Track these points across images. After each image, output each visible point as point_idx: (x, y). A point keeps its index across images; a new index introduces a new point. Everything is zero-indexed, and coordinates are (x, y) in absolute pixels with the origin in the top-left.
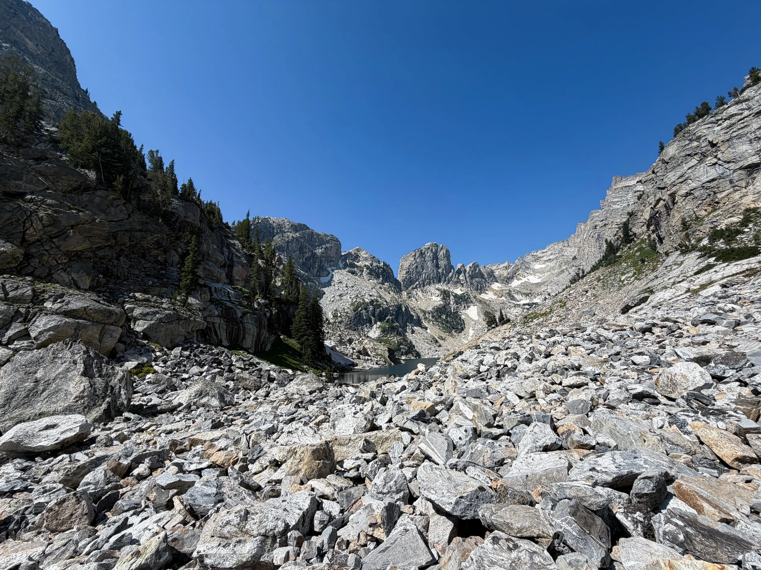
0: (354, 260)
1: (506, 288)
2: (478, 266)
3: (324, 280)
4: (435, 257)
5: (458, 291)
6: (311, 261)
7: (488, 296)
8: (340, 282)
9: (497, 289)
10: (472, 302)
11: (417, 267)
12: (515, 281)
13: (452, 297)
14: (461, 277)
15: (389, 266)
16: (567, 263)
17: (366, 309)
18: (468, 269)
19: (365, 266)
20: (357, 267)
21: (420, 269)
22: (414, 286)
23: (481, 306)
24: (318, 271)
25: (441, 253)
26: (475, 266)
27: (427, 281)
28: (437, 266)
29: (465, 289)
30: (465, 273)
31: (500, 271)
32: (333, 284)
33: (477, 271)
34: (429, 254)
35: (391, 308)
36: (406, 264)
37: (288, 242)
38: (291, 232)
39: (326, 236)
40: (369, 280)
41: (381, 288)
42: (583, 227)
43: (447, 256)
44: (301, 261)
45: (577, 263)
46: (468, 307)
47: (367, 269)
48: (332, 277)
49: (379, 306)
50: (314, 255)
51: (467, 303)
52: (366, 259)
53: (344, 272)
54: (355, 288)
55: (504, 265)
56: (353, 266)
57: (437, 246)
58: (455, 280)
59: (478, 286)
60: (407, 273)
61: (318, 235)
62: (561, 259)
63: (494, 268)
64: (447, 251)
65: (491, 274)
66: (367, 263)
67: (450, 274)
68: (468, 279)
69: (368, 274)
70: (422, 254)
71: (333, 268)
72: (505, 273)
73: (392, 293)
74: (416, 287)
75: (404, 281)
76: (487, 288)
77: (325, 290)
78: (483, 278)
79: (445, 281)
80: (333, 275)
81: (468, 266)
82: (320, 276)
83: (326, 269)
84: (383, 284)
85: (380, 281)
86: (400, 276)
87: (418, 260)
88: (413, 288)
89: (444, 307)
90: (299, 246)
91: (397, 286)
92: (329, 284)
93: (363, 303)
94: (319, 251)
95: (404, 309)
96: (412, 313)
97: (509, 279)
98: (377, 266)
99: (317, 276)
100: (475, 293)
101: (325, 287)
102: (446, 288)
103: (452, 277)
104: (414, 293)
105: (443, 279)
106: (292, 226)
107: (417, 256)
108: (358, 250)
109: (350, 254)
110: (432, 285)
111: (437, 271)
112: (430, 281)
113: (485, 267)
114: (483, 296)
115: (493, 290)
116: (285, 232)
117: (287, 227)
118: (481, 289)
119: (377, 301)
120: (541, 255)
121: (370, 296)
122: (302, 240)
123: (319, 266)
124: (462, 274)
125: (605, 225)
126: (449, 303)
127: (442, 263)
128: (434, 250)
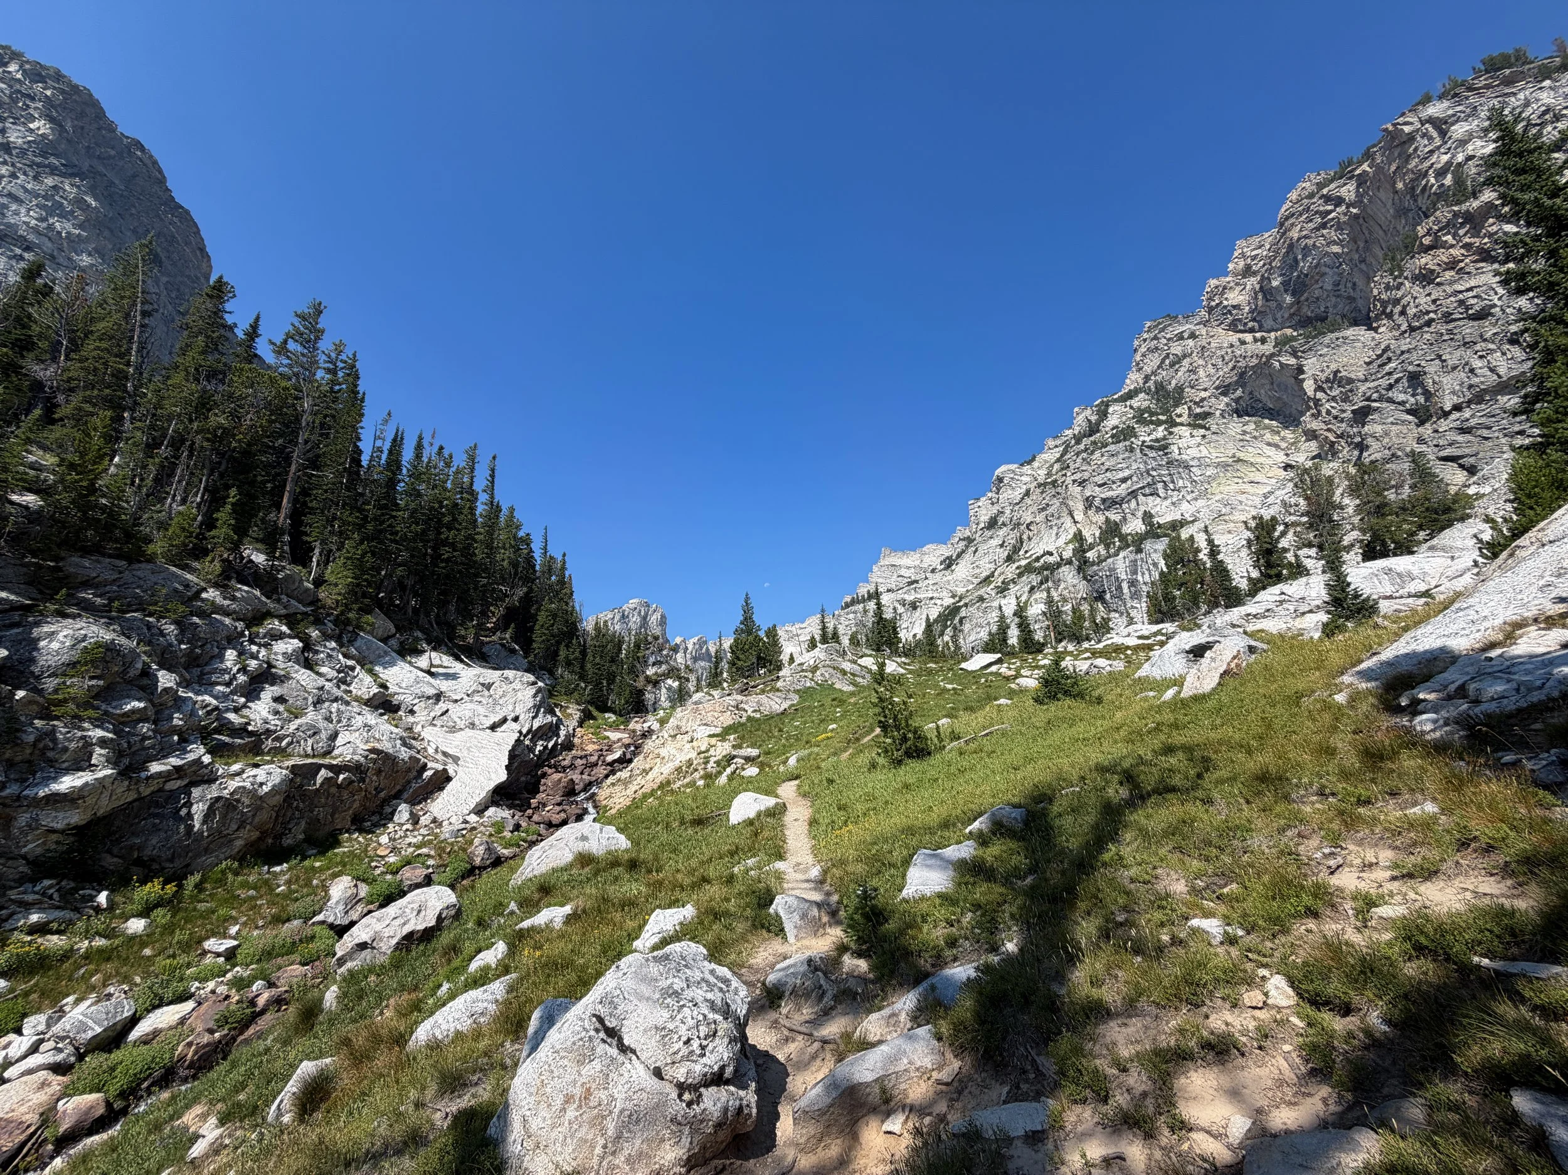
2: (705, 642)
4: (644, 623)
14: (680, 659)
18: (690, 647)
25: (654, 619)
26: (702, 642)
30: (685, 653)
33: (704, 650)
34: (635, 618)
43: (663, 621)
57: (647, 605)
64: (663, 616)
68: (689, 663)
70: (624, 617)
78: (712, 662)
81: (692, 641)
87: (617, 627)
107: (616, 620)
113: (715, 644)
124: (682, 654)
128: (643, 613)
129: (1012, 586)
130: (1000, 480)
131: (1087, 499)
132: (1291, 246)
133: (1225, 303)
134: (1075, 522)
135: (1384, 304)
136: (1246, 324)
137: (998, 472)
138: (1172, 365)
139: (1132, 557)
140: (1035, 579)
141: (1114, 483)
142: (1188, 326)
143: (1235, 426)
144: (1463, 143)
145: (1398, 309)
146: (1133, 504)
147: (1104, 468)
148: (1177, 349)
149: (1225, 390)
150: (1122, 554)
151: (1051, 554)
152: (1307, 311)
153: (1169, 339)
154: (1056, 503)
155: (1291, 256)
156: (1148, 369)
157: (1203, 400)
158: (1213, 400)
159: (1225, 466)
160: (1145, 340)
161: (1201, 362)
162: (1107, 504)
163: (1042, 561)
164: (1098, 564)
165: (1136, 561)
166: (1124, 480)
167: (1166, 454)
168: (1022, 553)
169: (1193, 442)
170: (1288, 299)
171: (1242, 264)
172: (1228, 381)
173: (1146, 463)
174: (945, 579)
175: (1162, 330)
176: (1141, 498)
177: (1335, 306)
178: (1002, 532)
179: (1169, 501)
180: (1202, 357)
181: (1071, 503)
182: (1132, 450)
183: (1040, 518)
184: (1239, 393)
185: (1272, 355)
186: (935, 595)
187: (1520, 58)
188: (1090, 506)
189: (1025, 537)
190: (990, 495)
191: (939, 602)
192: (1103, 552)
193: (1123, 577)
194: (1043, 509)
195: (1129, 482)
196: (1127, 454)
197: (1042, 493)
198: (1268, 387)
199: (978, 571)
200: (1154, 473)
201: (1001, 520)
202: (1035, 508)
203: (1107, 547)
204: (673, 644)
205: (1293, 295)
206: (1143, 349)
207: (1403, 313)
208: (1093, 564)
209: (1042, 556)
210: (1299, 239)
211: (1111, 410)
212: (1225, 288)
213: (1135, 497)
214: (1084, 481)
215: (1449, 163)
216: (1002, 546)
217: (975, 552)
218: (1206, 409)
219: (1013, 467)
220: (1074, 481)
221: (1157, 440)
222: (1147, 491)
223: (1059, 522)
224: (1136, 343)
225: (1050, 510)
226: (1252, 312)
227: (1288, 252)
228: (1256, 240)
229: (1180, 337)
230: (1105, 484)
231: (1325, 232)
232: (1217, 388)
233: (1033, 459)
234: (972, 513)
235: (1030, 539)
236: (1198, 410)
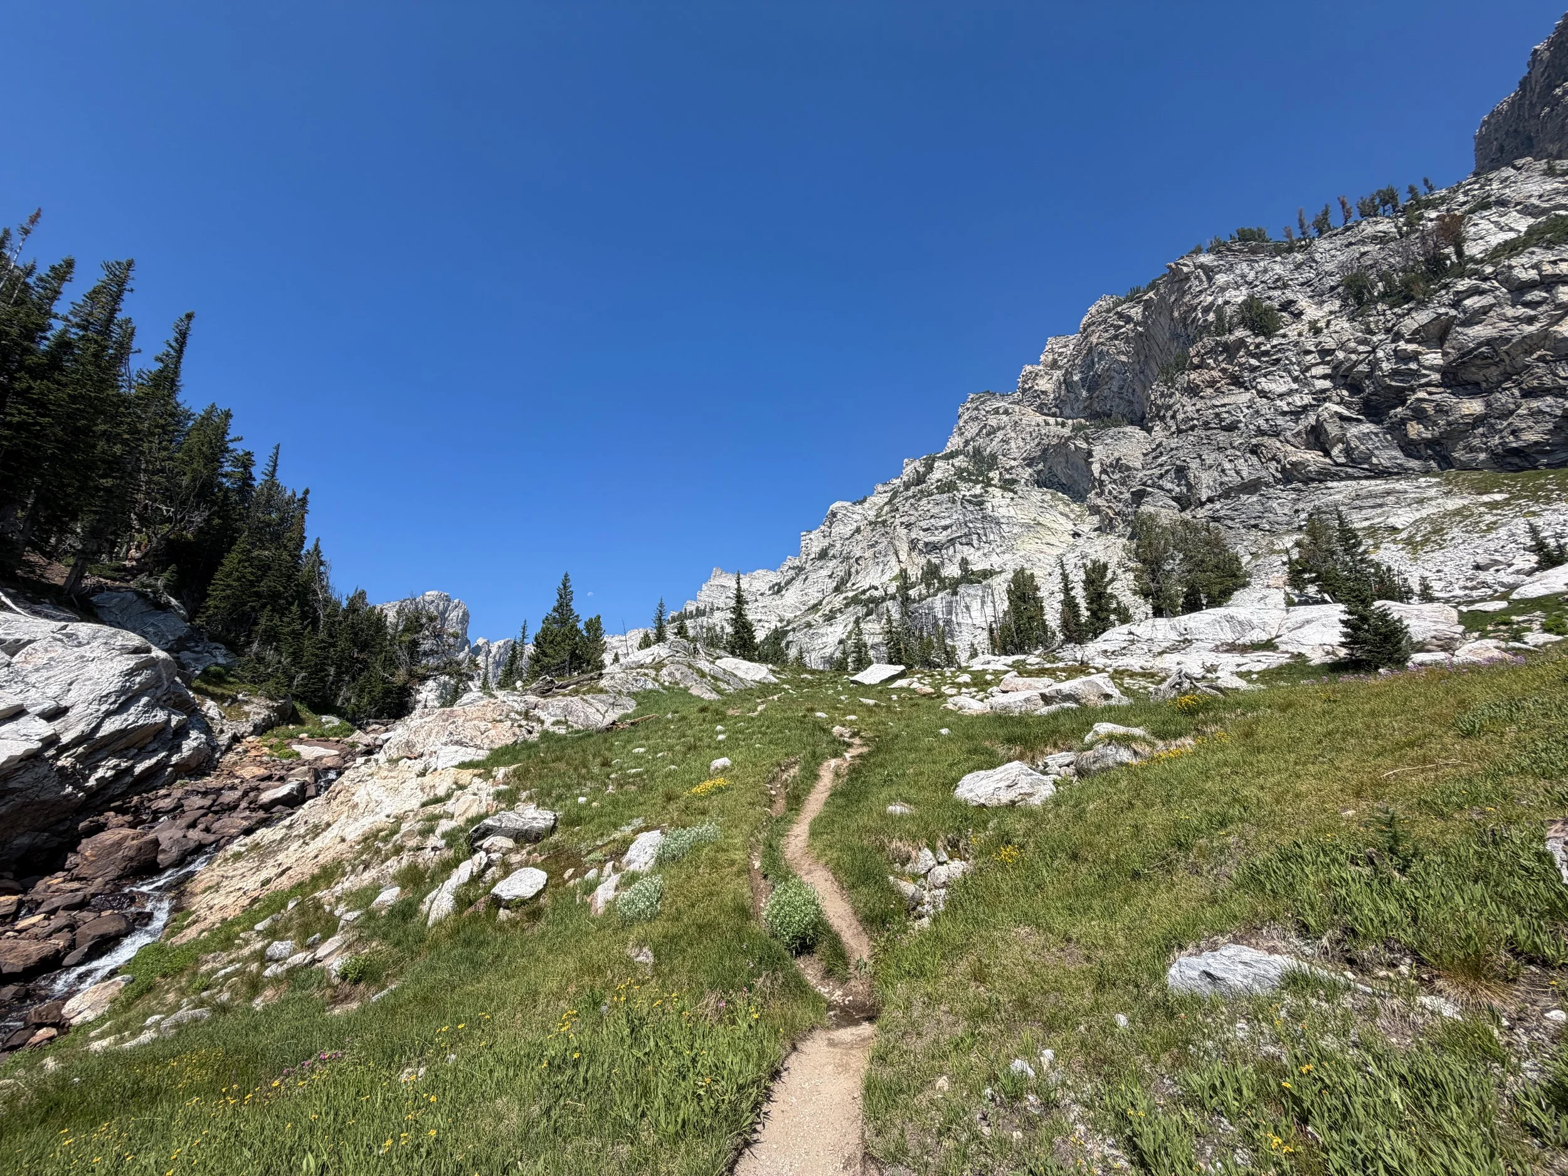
18: (494, 650)
25: (454, 615)
30: (487, 656)
43: (465, 619)
57: (449, 600)
64: (466, 614)
68: (490, 668)
81: (496, 644)
124: (483, 658)
128: (441, 608)
129: (838, 615)
130: (834, 515)
131: (912, 541)
132: (1090, 350)
133: (1036, 387)
134: (900, 562)
135: (1159, 408)
136: (1050, 409)
137: (833, 507)
138: (988, 434)
139: (949, 598)
140: (861, 610)
141: (937, 529)
142: (1003, 404)
143: (1036, 494)
144: (1223, 290)
145: (1170, 413)
146: (951, 549)
147: (929, 514)
148: (993, 421)
149: (1030, 462)
150: (940, 595)
151: (876, 589)
152: (1097, 407)
153: (987, 412)
154: (884, 542)
155: (1090, 358)
156: (968, 435)
157: (1012, 468)
158: (1020, 469)
159: (1029, 527)
160: (968, 409)
161: (1013, 435)
162: (929, 548)
163: (868, 594)
164: (919, 602)
165: (951, 602)
166: (945, 528)
167: (982, 509)
168: (849, 585)
169: (1004, 502)
170: (1084, 393)
171: (1051, 357)
172: (1033, 454)
173: (964, 515)
174: (774, 603)
175: (983, 403)
176: (958, 546)
177: (1118, 406)
178: (832, 564)
179: (981, 552)
180: (1014, 430)
181: (897, 543)
182: (954, 502)
183: (869, 554)
184: (1040, 466)
185: (1070, 438)
186: (763, 618)
187: (1259, 236)
188: (914, 548)
189: (853, 570)
190: (822, 528)
191: (766, 625)
192: (924, 592)
193: (940, 616)
194: (872, 546)
195: (949, 530)
196: (949, 505)
197: (872, 530)
198: (1064, 464)
199: (806, 598)
200: (971, 525)
201: (831, 553)
202: (865, 544)
203: (928, 586)
204: (473, 645)
205: (1088, 390)
206: (966, 417)
207: (1173, 417)
208: (914, 601)
209: (869, 589)
210: (1097, 344)
211: (936, 465)
212: (1037, 375)
213: (953, 545)
214: (911, 524)
215: (1212, 304)
216: (830, 577)
217: (806, 579)
218: (1014, 476)
219: (847, 504)
220: (902, 523)
221: (975, 496)
222: (964, 540)
223: (886, 559)
224: (960, 410)
225: (878, 548)
226: (1055, 399)
227: (1087, 354)
228: (1062, 340)
229: (996, 411)
230: (928, 529)
231: (1117, 342)
232: (1024, 459)
233: (864, 500)
234: (803, 544)
235: (857, 572)
236: (1008, 476)
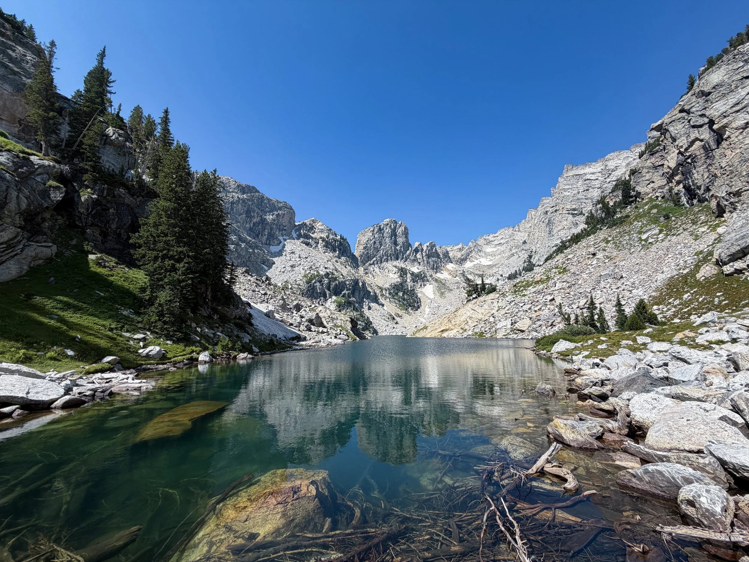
0: (309, 231)
1: (460, 269)
2: (434, 246)
3: (274, 249)
4: (394, 233)
5: (415, 269)
6: (260, 227)
7: (443, 275)
8: (293, 253)
9: (451, 269)
10: (428, 281)
11: (375, 243)
12: (468, 262)
13: (409, 275)
14: (419, 256)
15: (346, 240)
16: (517, 247)
17: (320, 282)
18: (425, 248)
19: (321, 238)
20: (312, 238)
21: (377, 245)
22: (372, 262)
23: (436, 285)
24: (267, 239)
25: (400, 231)
26: (432, 246)
27: (385, 257)
28: (395, 243)
29: (421, 268)
30: (422, 252)
31: (454, 252)
32: (284, 254)
33: (434, 250)
34: (388, 230)
35: (347, 283)
36: (364, 240)
37: (232, 203)
38: (236, 193)
39: (278, 202)
40: (325, 253)
41: (337, 261)
42: (533, 213)
43: (406, 233)
44: (248, 226)
45: (527, 247)
46: (425, 285)
47: (323, 241)
48: (284, 246)
49: (335, 279)
50: (263, 221)
51: (423, 281)
52: (322, 231)
53: (298, 242)
54: (308, 260)
55: (458, 247)
56: (307, 237)
57: (396, 222)
58: (413, 258)
59: (434, 265)
60: (365, 248)
61: (269, 200)
62: (512, 243)
63: (448, 249)
64: (406, 228)
65: (446, 255)
66: (322, 236)
67: (408, 252)
68: (425, 258)
69: (324, 246)
70: (380, 230)
71: (285, 237)
72: (459, 255)
73: (349, 268)
74: (373, 264)
75: (361, 256)
76: (443, 268)
77: (275, 259)
78: (439, 258)
79: (403, 258)
80: (285, 245)
81: (425, 245)
82: (270, 245)
83: (277, 238)
84: (340, 258)
85: (337, 254)
86: (357, 252)
87: (376, 236)
88: (370, 264)
89: (401, 284)
90: (246, 209)
91: (354, 262)
92: (279, 254)
93: (317, 276)
94: (269, 218)
95: (360, 284)
96: (369, 289)
97: (462, 260)
98: (333, 239)
99: (266, 244)
100: (431, 272)
101: (275, 256)
102: (403, 266)
103: (409, 255)
104: (372, 269)
105: (400, 256)
106: (239, 186)
107: (375, 231)
108: (313, 221)
109: (304, 224)
110: (390, 262)
111: (395, 248)
112: (388, 257)
113: (441, 247)
114: (438, 275)
115: (448, 270)
116: (229, 192)
117: (233, 186)
118: (437, 268)
119: (333, 274)
120: (493, 239)
121: (326, 268)
122: (250, 203)
123: (268, 233)
124: (420, 253)
125: (556, 211)
126: (406, 281)
127: (400, 240)
128: (392, 227)
204: (414, 247)
